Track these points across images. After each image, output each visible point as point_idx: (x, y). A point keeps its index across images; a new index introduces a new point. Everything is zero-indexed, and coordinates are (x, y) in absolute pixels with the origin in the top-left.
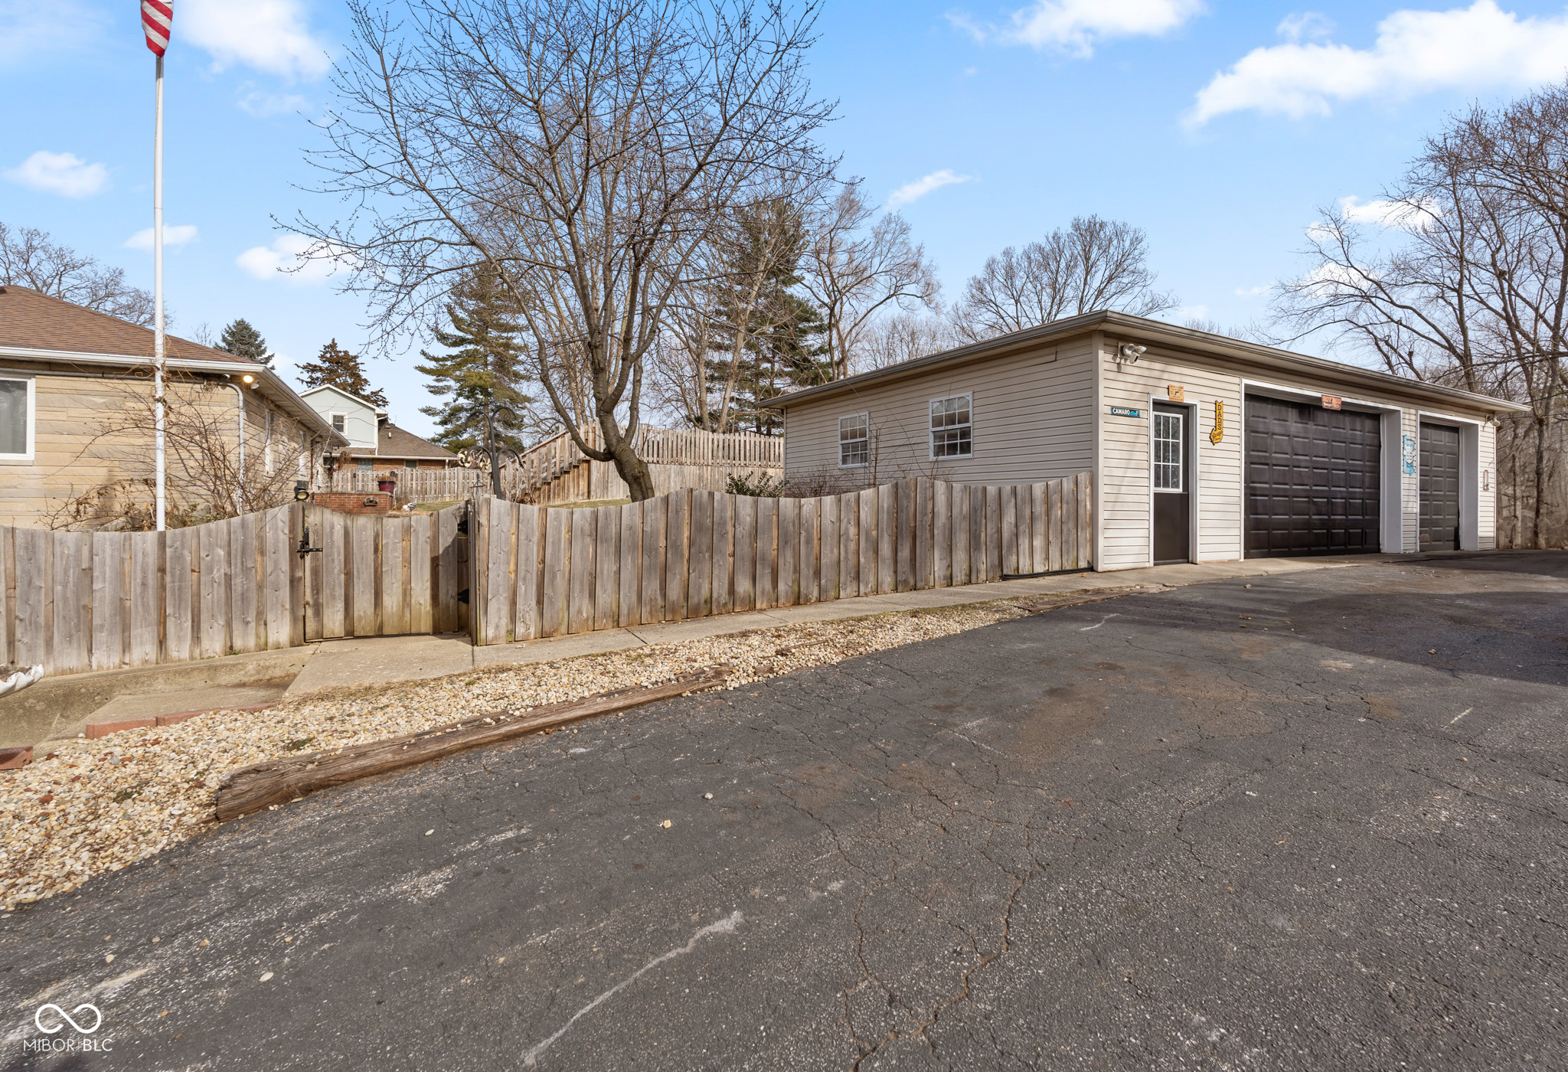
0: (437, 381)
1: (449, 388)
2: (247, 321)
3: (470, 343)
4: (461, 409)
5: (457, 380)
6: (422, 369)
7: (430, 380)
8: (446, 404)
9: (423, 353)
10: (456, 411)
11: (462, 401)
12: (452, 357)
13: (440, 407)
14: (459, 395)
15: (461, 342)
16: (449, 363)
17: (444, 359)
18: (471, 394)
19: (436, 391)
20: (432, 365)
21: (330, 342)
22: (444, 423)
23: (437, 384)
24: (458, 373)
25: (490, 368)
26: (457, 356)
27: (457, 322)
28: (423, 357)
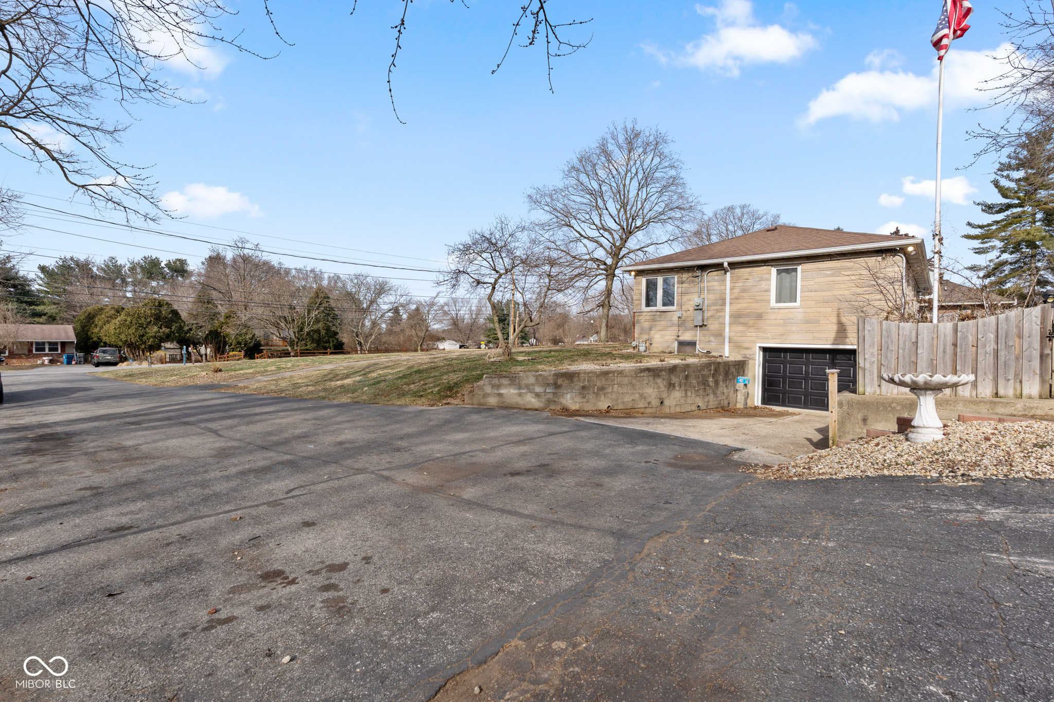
0: (982, 243)
1: (993, 248)
2: (841, 227)
3: (1016, 206)
4: (1005, 263)
5: (1002, 240)
6: (968, 237)
7: (976, 244)
8: (991, 261)
9: (969, 224)
10: (1000, 265)
11: (1006, 256)
12: (997, 222)
13: (984, 264)
14: (1003, 252)
15: (1009, 206)
16: (994, 227)
17: (989, 225)
18: (1017, 248)
19: (979, 251)
20: (977, 232)
21: (895, 230)
22: (987, 276)
23: (982, 246)
24: (1003, 234)
25: (1038, 224)
26: (1002, 220)
27: (1004, 192)
28: (969, 227)
